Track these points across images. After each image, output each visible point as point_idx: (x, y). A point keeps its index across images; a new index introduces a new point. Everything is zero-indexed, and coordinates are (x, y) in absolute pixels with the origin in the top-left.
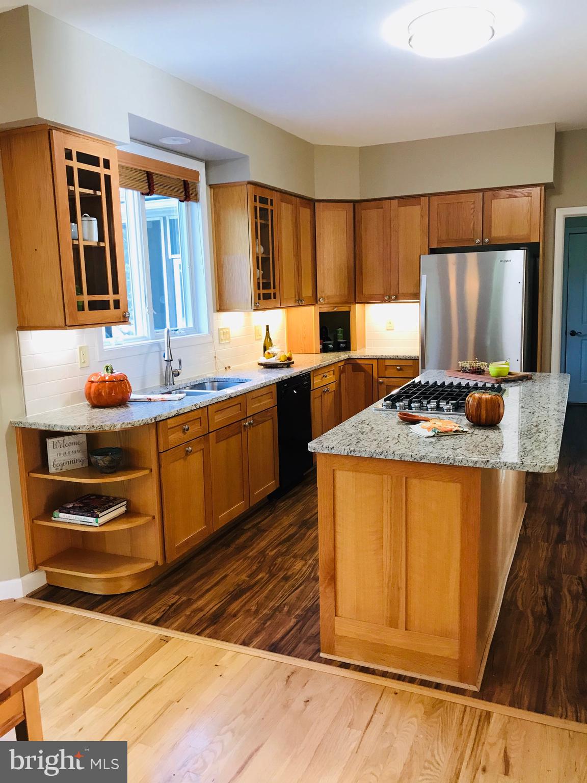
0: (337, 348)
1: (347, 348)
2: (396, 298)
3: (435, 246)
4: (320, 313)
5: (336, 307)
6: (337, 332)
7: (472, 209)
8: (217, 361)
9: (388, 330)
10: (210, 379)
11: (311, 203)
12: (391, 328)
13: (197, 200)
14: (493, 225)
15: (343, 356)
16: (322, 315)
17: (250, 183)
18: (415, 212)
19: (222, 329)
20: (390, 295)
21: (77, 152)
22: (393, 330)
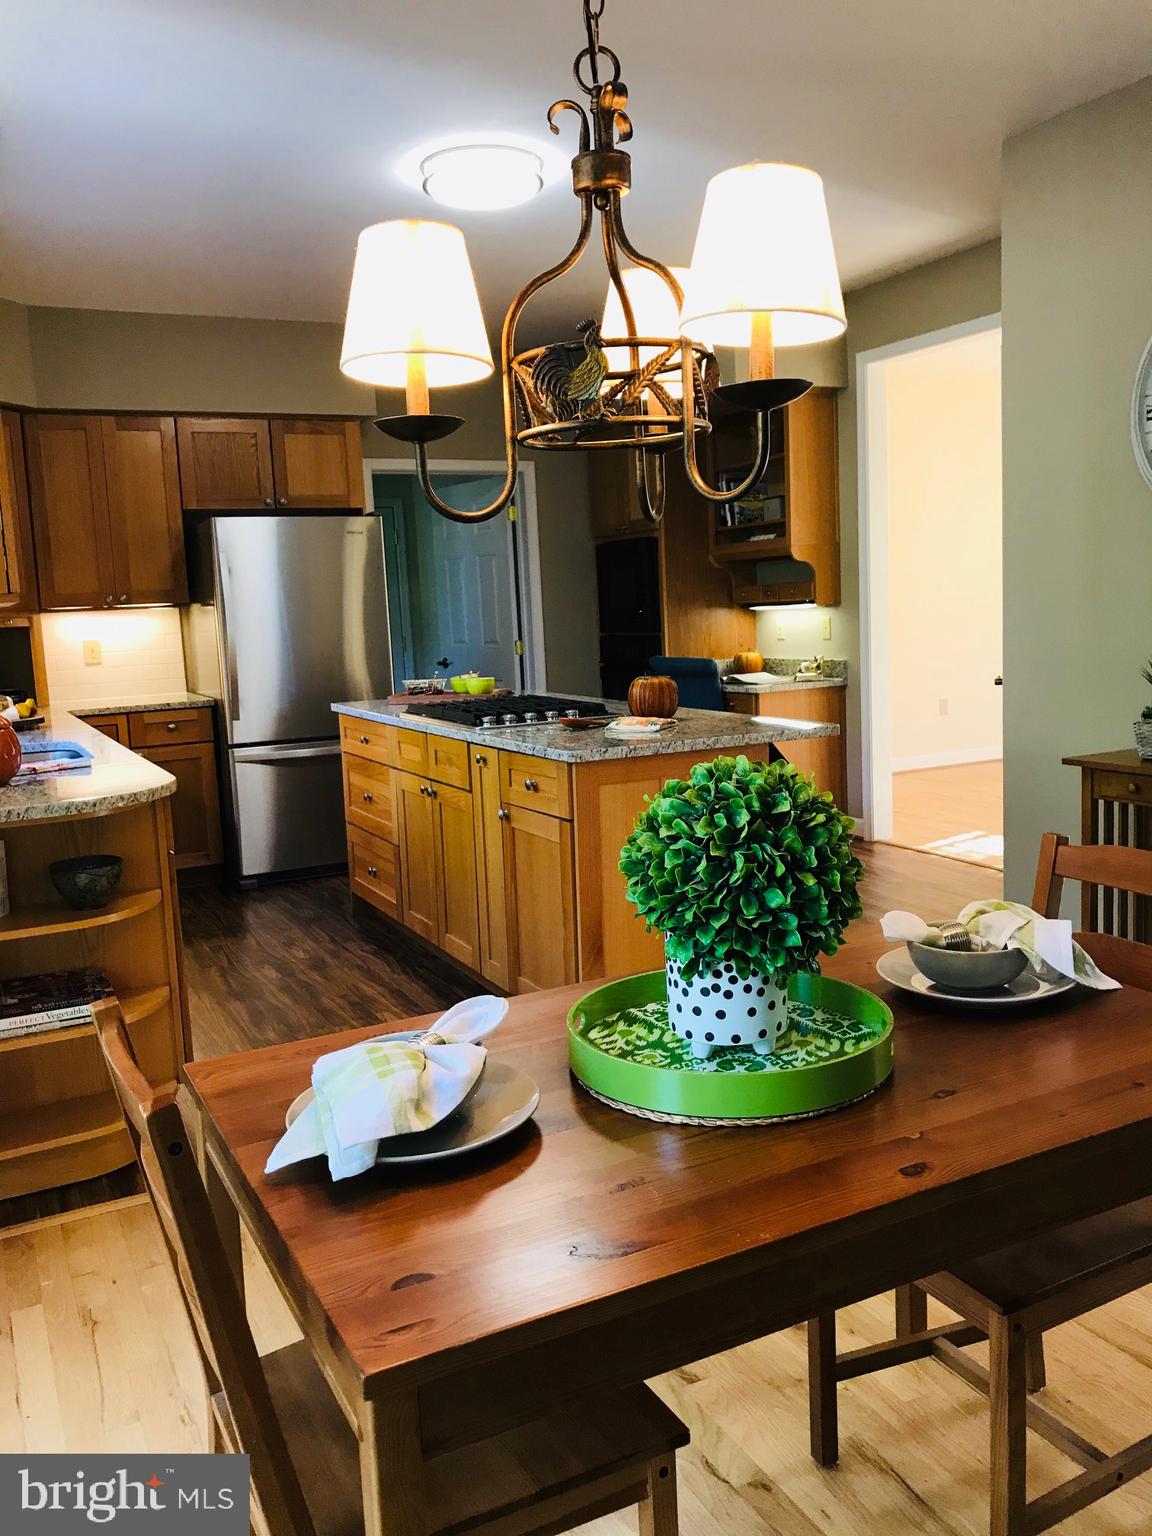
2: (128, 601)
3: (192, 506)
5: (9, 619)
7: (253, 446)
9: (89, 665)
12: (94, 661)
14: (289, 476)
18: (149, 442)
20: (116, 594)
22: (99, 664)
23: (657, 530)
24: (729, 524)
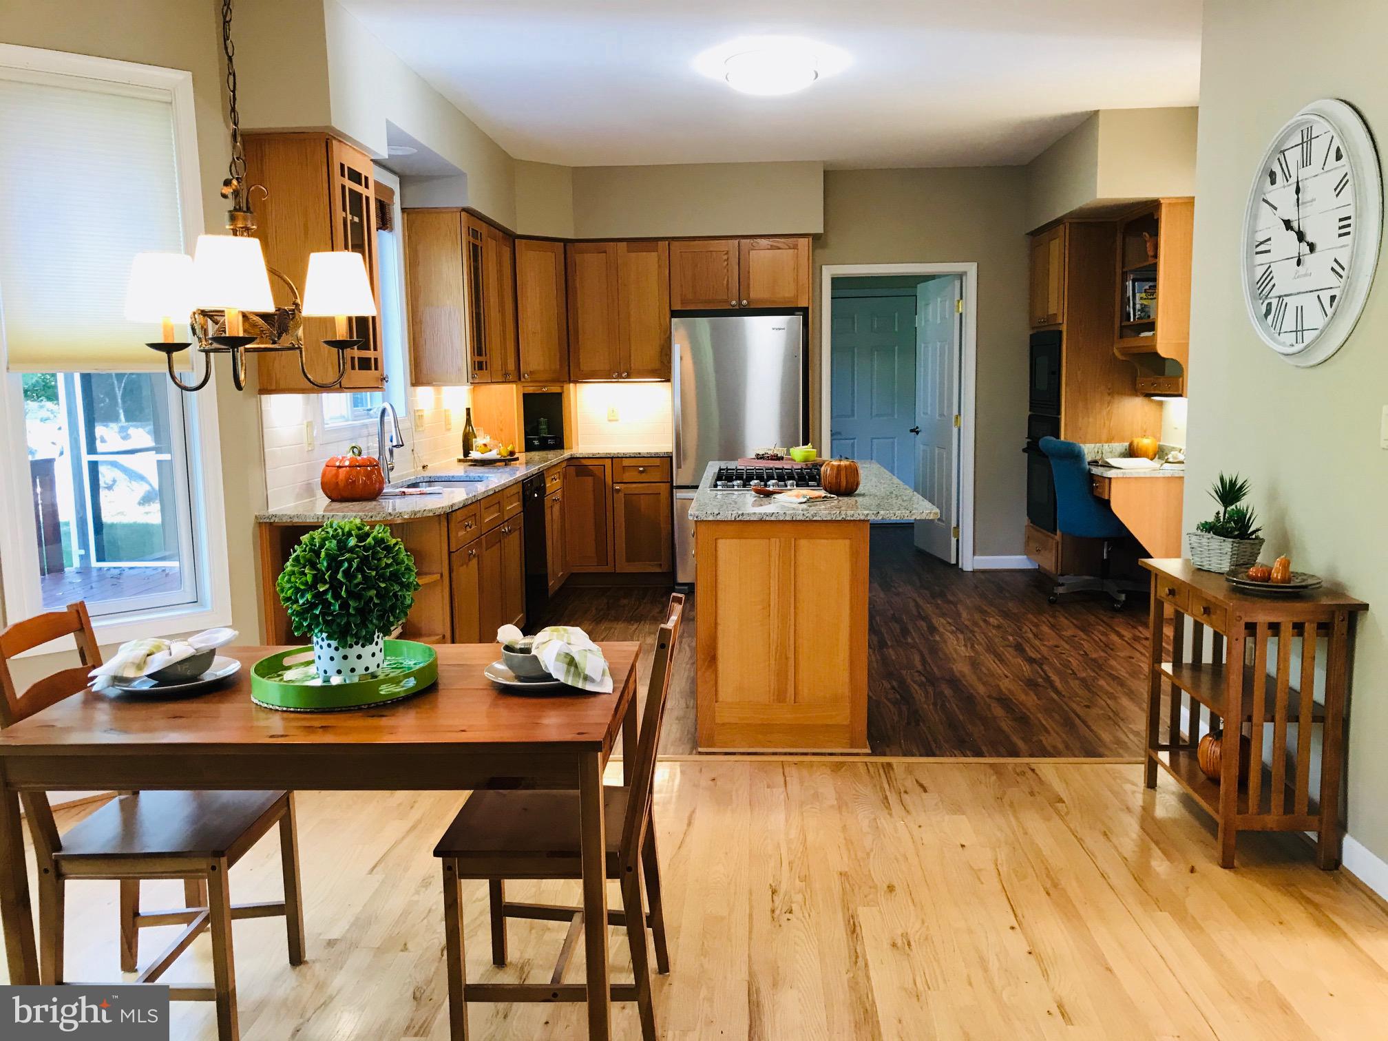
0: (544, 446)
1: (559, 444)
2: (628, 376)
3: (678, 307)
4: (524, 394)
5: (545, 387)
6: (539, 423)
7: (725, 260)
8: (416, 455)
9: (610, 421)
10: (424, 477)
11: (510, 238)
12: (614, 418)
13: (391, 230)
14: (751, 283)
15: (553, 457)
16: (528, 399)
17: (464, 210)
18: (650, 260)
19: (418, 411)
20: (619, 371)
21: (348, 168)
22: (617, 420)
23: (1060, 324)
24: (1132, 320)
